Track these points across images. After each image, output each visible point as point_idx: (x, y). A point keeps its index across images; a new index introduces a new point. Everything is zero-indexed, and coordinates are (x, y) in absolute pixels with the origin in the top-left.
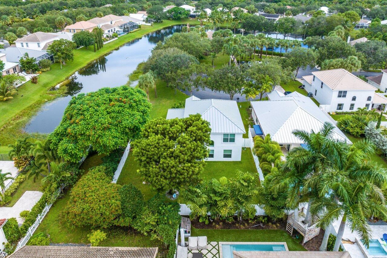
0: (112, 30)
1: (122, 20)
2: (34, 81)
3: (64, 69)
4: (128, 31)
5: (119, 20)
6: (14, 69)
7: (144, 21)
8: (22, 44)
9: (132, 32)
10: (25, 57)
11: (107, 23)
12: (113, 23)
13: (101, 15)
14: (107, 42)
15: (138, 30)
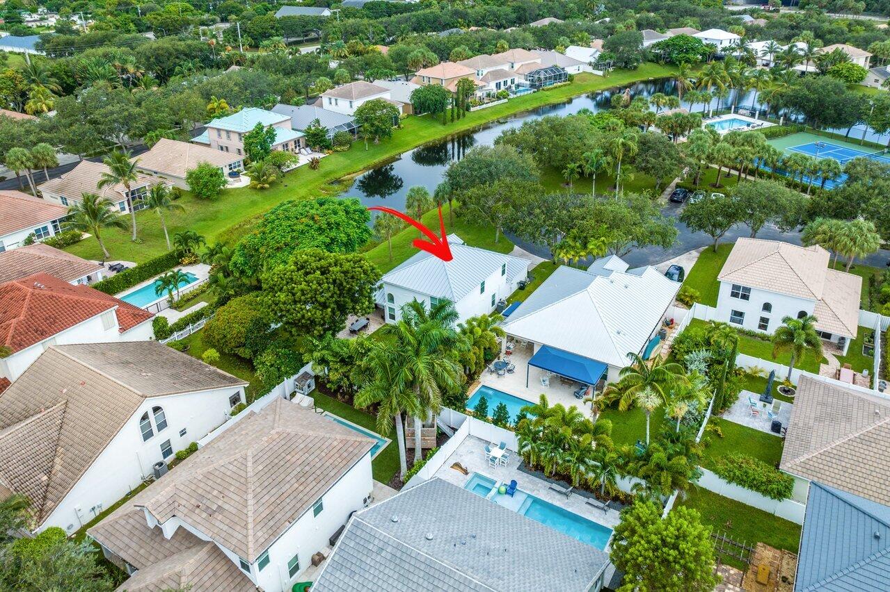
0: (505, 83)
1: (539, 61)
2: (314, 165)
3: (371, 151)
4: (538, 88)
5: (532, 61)
6: (297, 142)
7: (590, 64)
8: (330, 99)
9: (548, 90)
10: (314, 126)
11: (499, 68)
12: (516, 66)
13: (503, 47)
14: (478, 108)
15: (565, 85)
